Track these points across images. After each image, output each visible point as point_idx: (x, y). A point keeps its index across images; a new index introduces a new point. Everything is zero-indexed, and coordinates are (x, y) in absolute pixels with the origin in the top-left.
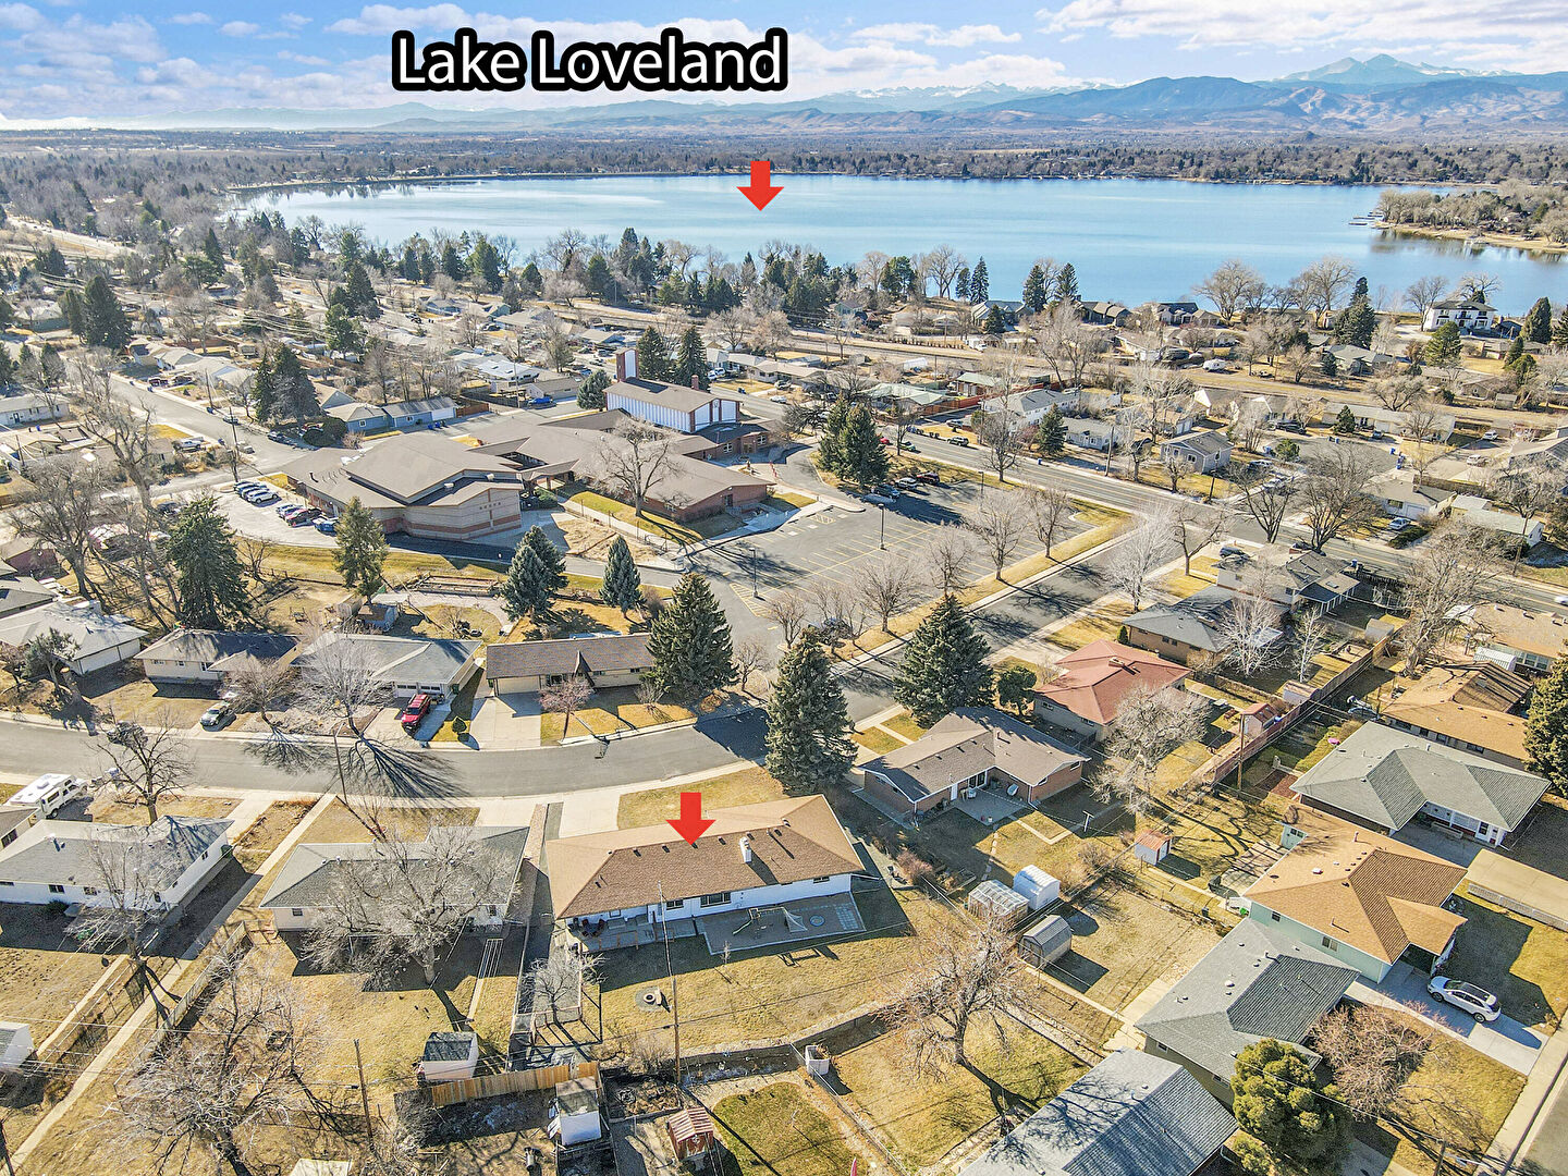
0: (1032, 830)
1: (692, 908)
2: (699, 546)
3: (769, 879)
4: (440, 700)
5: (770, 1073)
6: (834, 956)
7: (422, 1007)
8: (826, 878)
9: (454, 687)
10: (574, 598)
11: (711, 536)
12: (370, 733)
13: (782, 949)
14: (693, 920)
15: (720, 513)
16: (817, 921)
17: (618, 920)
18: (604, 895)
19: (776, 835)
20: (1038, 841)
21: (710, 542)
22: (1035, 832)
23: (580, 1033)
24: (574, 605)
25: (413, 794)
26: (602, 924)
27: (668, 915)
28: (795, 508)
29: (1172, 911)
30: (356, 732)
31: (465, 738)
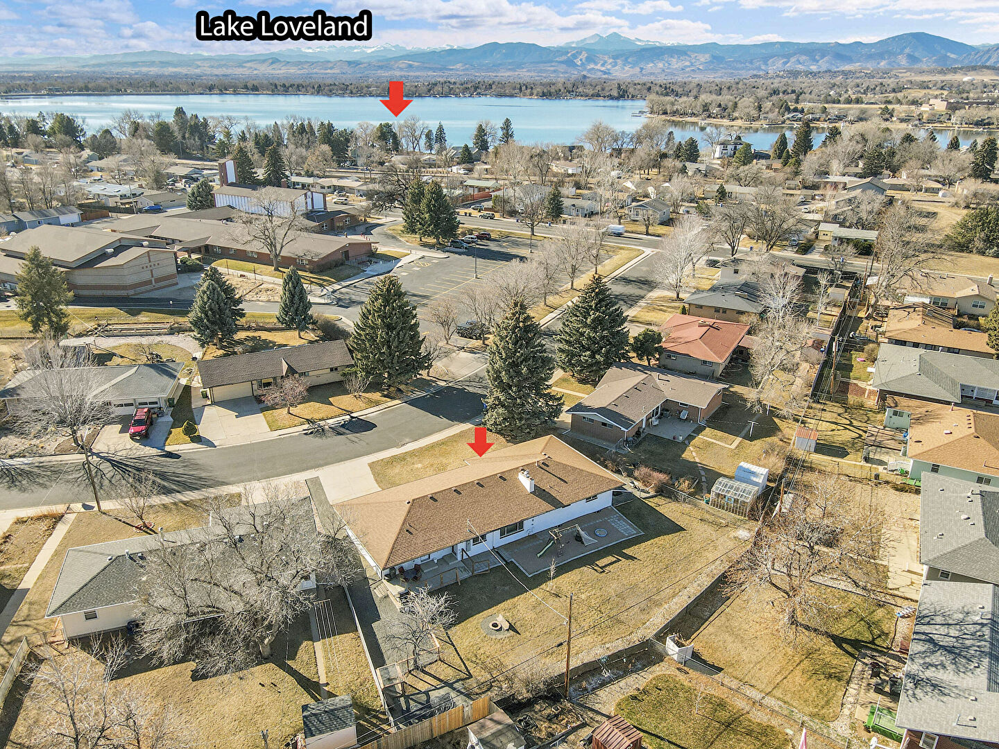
0: (714, 441)
1: (495, 540)
2: (336, 287)
3: (557, 504)
4: (160, 413)
5: (642, 669)
6: (632, 558)
7: (267, 682)
8: (595, 497)
9: (170, 402)
10: (249, 329)
11: (342, 280)
12: (98, 447)
13: (589, 560)
14: (496, 551)
15: (342, 264)
16: (601, 532)
17: (430, 563)
18: (419, 539)
19: (545, 467)
20: (723, 448)
21: (344, 284)
22: (718, 442)
23: (446, 673)
24: (251, 334)
25: (167, 491)
26: (417, 568)
27: (475, 550)
28: (397, 259)
29: (851, 481)
30: (85, 448)
31: (198, 439)
